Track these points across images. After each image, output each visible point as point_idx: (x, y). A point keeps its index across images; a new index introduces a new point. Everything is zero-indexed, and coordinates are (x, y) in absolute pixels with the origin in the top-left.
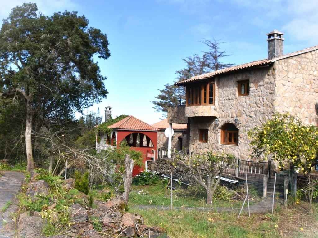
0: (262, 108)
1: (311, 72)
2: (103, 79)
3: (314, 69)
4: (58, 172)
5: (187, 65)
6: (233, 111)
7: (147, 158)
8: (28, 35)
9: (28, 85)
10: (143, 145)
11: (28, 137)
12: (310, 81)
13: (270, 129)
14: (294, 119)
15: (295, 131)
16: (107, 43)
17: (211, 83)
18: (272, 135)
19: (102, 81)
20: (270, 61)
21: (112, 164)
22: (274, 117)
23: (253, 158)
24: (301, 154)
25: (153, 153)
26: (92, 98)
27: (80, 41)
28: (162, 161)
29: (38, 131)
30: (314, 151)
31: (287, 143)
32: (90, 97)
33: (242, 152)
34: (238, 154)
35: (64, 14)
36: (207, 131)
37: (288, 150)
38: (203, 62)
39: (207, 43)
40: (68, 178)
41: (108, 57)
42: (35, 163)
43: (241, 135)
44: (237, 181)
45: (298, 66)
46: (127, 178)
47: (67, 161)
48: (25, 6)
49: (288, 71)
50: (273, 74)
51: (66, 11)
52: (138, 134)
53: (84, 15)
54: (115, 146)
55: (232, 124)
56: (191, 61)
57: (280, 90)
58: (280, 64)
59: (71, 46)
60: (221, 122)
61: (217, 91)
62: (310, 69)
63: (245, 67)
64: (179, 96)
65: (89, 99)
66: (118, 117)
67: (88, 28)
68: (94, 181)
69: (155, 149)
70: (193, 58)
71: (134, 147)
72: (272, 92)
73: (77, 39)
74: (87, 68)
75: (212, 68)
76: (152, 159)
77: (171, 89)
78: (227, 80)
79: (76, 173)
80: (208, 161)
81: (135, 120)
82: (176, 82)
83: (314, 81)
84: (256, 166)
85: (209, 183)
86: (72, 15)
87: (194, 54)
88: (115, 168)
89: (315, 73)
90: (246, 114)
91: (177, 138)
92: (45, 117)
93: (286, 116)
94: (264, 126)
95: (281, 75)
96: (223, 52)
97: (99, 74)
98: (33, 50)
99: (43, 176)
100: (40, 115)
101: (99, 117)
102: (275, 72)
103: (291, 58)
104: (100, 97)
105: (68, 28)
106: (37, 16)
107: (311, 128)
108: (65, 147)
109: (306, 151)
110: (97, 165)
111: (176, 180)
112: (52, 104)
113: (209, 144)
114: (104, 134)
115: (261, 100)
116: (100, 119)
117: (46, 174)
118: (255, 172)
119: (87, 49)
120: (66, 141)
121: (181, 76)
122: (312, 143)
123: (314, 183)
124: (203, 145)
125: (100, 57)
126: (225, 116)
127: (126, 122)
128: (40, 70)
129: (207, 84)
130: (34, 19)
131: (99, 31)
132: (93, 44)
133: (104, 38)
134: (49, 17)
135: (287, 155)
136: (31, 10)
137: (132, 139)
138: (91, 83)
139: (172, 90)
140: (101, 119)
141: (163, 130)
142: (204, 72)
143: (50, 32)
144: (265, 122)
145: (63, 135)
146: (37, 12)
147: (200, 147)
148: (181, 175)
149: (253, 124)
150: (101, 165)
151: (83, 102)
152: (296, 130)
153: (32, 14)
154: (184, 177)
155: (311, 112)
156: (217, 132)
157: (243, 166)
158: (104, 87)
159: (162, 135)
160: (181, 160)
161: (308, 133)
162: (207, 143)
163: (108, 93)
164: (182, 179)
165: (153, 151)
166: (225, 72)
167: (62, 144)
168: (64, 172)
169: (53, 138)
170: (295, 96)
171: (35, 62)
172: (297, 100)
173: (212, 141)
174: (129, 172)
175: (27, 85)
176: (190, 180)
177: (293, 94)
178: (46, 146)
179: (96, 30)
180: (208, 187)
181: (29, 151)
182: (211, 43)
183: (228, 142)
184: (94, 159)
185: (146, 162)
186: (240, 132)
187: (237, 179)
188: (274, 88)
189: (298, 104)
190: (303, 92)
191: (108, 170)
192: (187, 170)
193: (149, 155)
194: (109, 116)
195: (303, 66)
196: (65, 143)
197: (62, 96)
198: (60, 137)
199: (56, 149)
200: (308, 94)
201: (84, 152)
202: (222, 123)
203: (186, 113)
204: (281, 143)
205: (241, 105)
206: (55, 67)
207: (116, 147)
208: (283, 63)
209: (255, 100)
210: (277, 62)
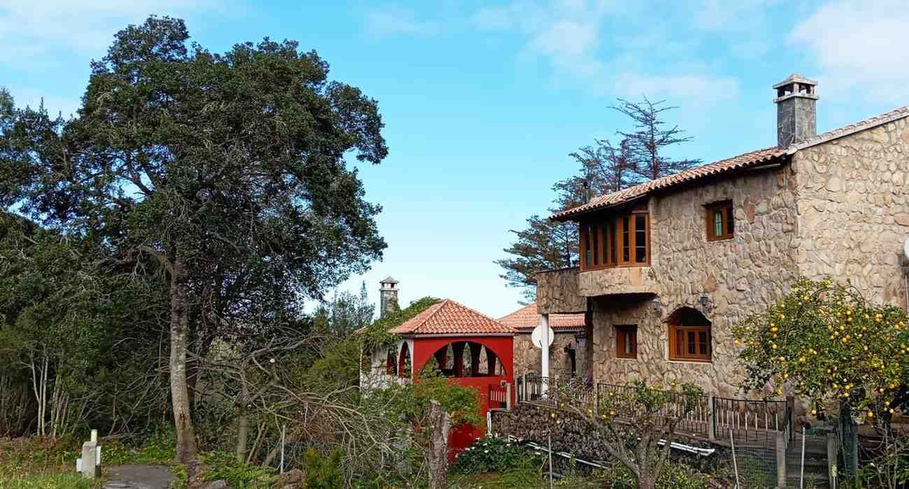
0: (767, 267)
1: (887, 175)
2: (373, 212)
3: (893, 167)
4: (261, 458)
5: (582, 168)
6: (695, 277)
7: (491, 403)
8: (165, 105)
9: (174, 238)
10: (479, 372)
11: (177, 371)
12: (884, 198)
13: (786, 319)
14: (845, 294)
15: (847, 323)
16: (379, 121)
17: (641, 212)
18: (793, 333)
19: (370, 216)
20: (782, 152)
21: (402, 424)
22: (796, 290)
23: (750, 391)
24: (864, 377)
25: (505, 390)
26: (344, 260)
27: (309, 121)
28: (530, 408)
29: (204, 353)
30: (895, 367)
31: (829, 352)
32: (340, 258)
33: (722, 378)
34: (713, 381)
35: (260, 47)
36: (633, 329)
37: (832, 369)
38: (622, 160)
39: (631, 109)
40: (287, 469)
41: (383, 158)
42: (198, 437)
43: (717, 336)
44: (713, 450)
45: (853, 161)
46: (434, 457)
47: (284, 426)
48: (153, 27)
49: (828, 176)
50: (790, 183)
51: (267, 39)
52: (467, 344)
53: (314, 51)
54: (409, 377)
55: (694, 310)
56: (590, 157)
57: (809, 221)
58: (807, 158)
59: (284, 132)
60: (668, 306)
61: (657, 230)
62: (882, 168)
63: (722, 170)
64: (562, 244)
65: (337, 263)
66: (413, 306)
67: (328, 84)
68: (357, 471)
69: (510, 380)
70: (595, 149)
71: (456, 376)
72: (790, 228)
73: (299, 113)
74: (328, 186)
75: (645, 174)
76: (504, 405)
77: (543, 228)
78: (680, 204)
79: (308, 456)
80: (636, 403)
81: (457, 310)
82: (556, 211)
83: (895, 198)
84: (756, 410)
85: (643, 457)
86: (283, 51)
87: (599, 140)
88: (411, 435)
89: (897, 177)
90: (727, 283)
91: (562, 349)
92: (222, 316)
93: (824, 287)
94: (772, 313)
95: (810, 184)
96: (670, 133)
97: (360, 201)
98: (183, 144)
99: (221, 470)
100: (208, 310)
101: (366, 308)
102: (795, 179)
103: (835, 142)
104: (366, 258)
105: (273, 86)
106: (189, 55)
107: (888, 313)
108: (278, 389)
109: (874, 369)
110: (363, 430)
111: (564, 454)
112: (240, 281)
113: (641, 360)
114: (380, 350)
115: (763, 248)
116: (369, 311)
117: (228, 465)
118: (756, 425)
119: (327, 137)
120: (279, 374)
121: (567, 196)
122: (890, 349)
123: (898, 446)
124: (626, 364)
125: (361, 158)
126: (676, 290)
127: (435, 315)
128: (205, 194)
129: (632, 214)
130: (180, 61)
131: (357, 92)
132: (341, 125)
133: (370, 108)
134: (222, 55)
135: (830, 382)
136: (171, 38)
137: (452, 358)
138: (341, 222)
139: (548, 230)
140: (371, 310)
141: (527, 332)
142: (625, 183)
143: (228, 97)
144: (774, 302)
145: (272, 361)
146: (187, 44)
147: (618, 371)
148: (574, 440)
149: (745, 309)
150: (373, 427)
151: (323, 273)
152: (850, 319)
153: (175, 47)
154: (583, 447)
155: (889, 272)
156: (657, 331)
157: (725, 412)
158: (376, 232)
159: (526, 344)
160: (571, 404)
161: (879, 325)
162: (636, 358)
163: (386, 246)
164: (580, 451)
165: (504, 384)
166: (673, 183)
167: (272, 383)
168: (279, 454)
169: (246, 370)
170: (847, 236)
171: (190, 176)
172: (852, 247)
173: (648, 354)
174: (441, 442)
175: (169, 238)
176: (598, 453)
177: (842, 232)
178: (227, 390)
179: (348, 88)
180: (640, 467)
181: (179, 407)
182: (640, 111)
183: (687, 354)
184: (355, 414)
185: (489, 414)
186: (713, 329)
187: (712, 446)
188: (795, 217)
189: (856, 254)
190: (866, 226)
191: (393, 441)
192: (590, 428)
193: (495, 396)
194: (390, 301)
195: (865, 161)
196: (278, 379)
197: (267, 259)
198: (264, 366)
199: (255, 396)
200: (879, 228)
201: (330, 398)
202: (671, 309)
203: (580, 287)
204: (815, 352)
205: (714, 263)
206: (245, 188)
207: (411, 381)
208: (816, 157)
209: (748, 250)
210: (801, 155)
